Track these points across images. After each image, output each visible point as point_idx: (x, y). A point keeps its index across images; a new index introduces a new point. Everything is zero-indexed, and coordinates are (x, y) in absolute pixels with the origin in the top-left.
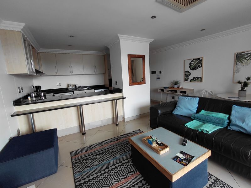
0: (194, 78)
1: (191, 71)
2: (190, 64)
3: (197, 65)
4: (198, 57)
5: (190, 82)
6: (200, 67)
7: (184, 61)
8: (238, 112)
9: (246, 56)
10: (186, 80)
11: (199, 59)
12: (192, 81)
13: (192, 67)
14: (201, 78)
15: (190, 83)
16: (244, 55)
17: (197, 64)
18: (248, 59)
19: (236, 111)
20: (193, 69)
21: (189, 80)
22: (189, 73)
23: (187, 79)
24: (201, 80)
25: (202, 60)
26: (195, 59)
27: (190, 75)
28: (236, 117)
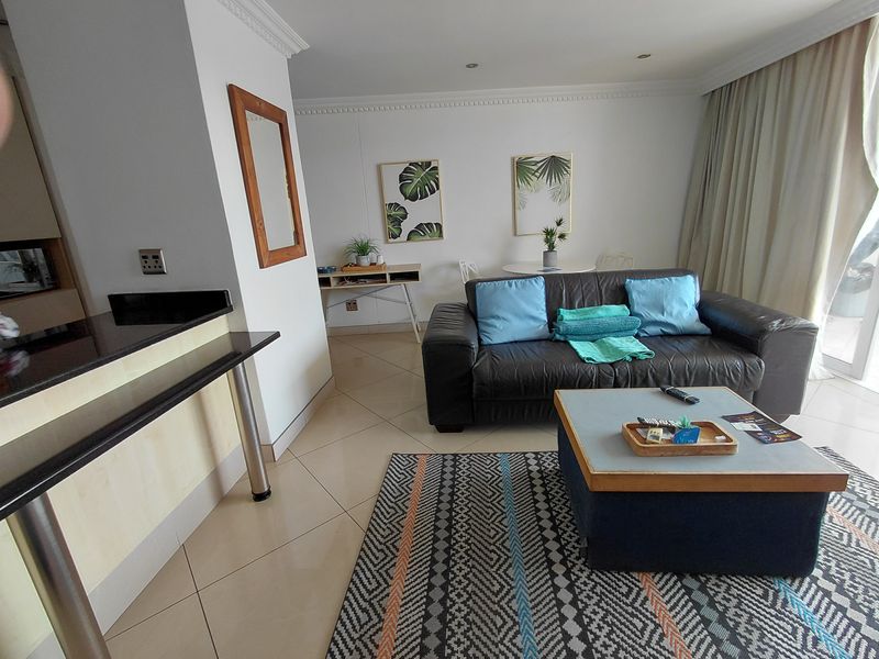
0: (420, 227)
1: (407, 204)
2: (401, 178)
3: (424, 183)
4: (426, 159)
5: (408, 239)
6: (433, 192)
7: (379, 168)
8: (644, 293)
9: (535, 168)
10: (394, 237)
11: (430, 163)
12: (413, 237)
13: (409, 190)
14: (439, 226)
15: (409, 243)
16: (529, 163)
17: (420, 180)
18: (537, 174)
19: (639, 293)
20: (413, 198)
21: (404, 235)
22: (402, 212)
23: (396, 232)
24: (441, 232)
25: (435, 168)
26: (417, 164)
27: (405, 217)
28: (644, 305)
